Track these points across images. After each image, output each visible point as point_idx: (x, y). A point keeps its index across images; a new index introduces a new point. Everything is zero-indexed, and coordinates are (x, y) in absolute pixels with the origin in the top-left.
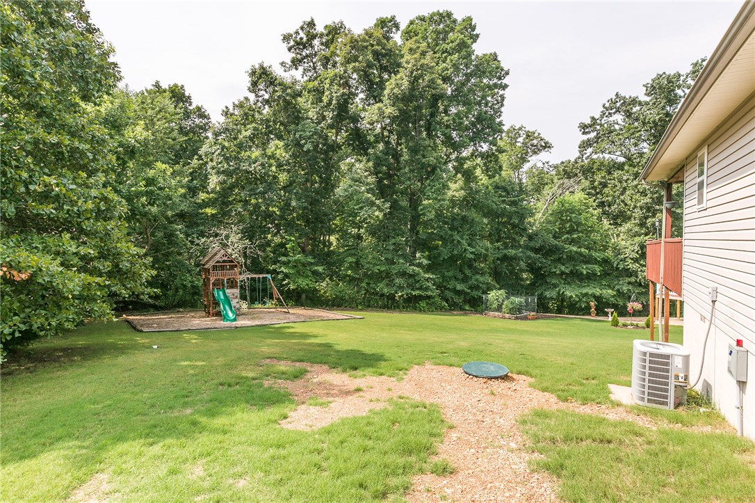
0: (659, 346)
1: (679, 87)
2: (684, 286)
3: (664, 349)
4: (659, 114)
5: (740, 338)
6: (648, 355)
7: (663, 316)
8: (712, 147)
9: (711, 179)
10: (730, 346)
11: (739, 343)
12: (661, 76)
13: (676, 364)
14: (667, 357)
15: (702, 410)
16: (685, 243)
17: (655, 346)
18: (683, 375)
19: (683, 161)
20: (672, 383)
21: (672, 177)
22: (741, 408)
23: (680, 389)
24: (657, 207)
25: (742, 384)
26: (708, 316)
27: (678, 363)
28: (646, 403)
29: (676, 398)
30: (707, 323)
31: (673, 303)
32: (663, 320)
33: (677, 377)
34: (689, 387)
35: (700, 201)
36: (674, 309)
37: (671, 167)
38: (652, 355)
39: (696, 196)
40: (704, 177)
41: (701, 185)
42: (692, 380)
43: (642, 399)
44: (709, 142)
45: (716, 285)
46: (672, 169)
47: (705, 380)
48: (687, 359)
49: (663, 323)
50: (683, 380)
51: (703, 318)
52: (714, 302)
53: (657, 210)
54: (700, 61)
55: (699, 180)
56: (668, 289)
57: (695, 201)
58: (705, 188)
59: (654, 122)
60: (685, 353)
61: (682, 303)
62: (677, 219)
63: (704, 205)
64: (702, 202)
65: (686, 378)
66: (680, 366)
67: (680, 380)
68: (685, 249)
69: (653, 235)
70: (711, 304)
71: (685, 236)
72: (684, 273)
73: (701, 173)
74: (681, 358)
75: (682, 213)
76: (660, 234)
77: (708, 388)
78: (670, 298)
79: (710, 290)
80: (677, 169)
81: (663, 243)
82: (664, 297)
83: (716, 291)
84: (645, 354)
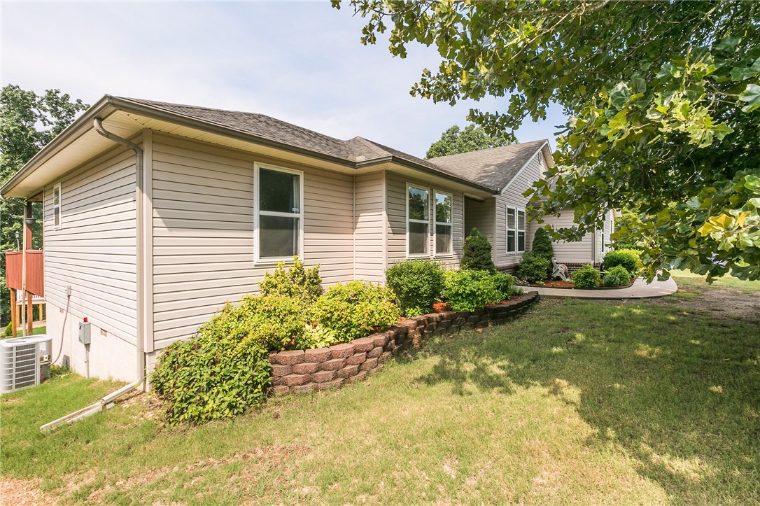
0: (25, 340)
1: (35, 106)
2: (45, 288)
3: (30, 341)
4: (13, 126)
5: (86, 316)
6: (15, 349)
7: (26, 322)
8: (64, 186)
9: (64, 208)
10: (80, 323)
11: (85, 320)
12: (14, 88)
13: (41, 349)
14: (33, 345)
15: (62, 376)
16: (45, 254)
17: (22, 340)
18: (47, 356)
19: (41, 187)
20: (38, 364)
21: (32, 198)
22: (87, 362)
23: (45, 367)
24: (15, 217)
25: (87, 346)
26: (65, 307)
27: (43, 347)
28: (14, 390)
29: (42, 375)
30: (65, 312)
31: (36, 308)
32: (27, 326)
33: (42, 359)
34: (51, 363)
35: (57, 223)
36: (37, 313)
37: (31, 190)
38: (18, 348)
39: (54, 218)
40: (59, 205)
41: (57, 211)
42: (54, 358)
43: (10, 388)
44: (63, 180)
45: (71, 284)
46: (32, 192)
47: (65, 356)
48: (49, 343)
49: (27, 328)
50: (47, 360)
51: (62, 310)
52: (69, 296)
53: (14, 219)
54: (54, 91)
55: (56, 206)
56: (30, 293)
57: (53, 222)
58: (60, 214)
59: (8, 131)
60: (48, 339)
61: (44, 306)
62: (36, 229)
63: (60, 226)
64: (58, 224)
65: (50, 357)
66: (44, 349)
67: (45, 360)
68: (45, 259)
69: (10, 243)
70: (67, 298)
71: (45, 249)
72: (45, 278)
73: (57, 202)
74: (45, 343)
75: (42, 224)
76: (21, 245)
77: (67, 361)
78: (33, 303)
79: (66, 288)
80: (36, 193)
81: (24, 254)
82: (27, 303)
83: (70, 288)
84: (11, 349)
